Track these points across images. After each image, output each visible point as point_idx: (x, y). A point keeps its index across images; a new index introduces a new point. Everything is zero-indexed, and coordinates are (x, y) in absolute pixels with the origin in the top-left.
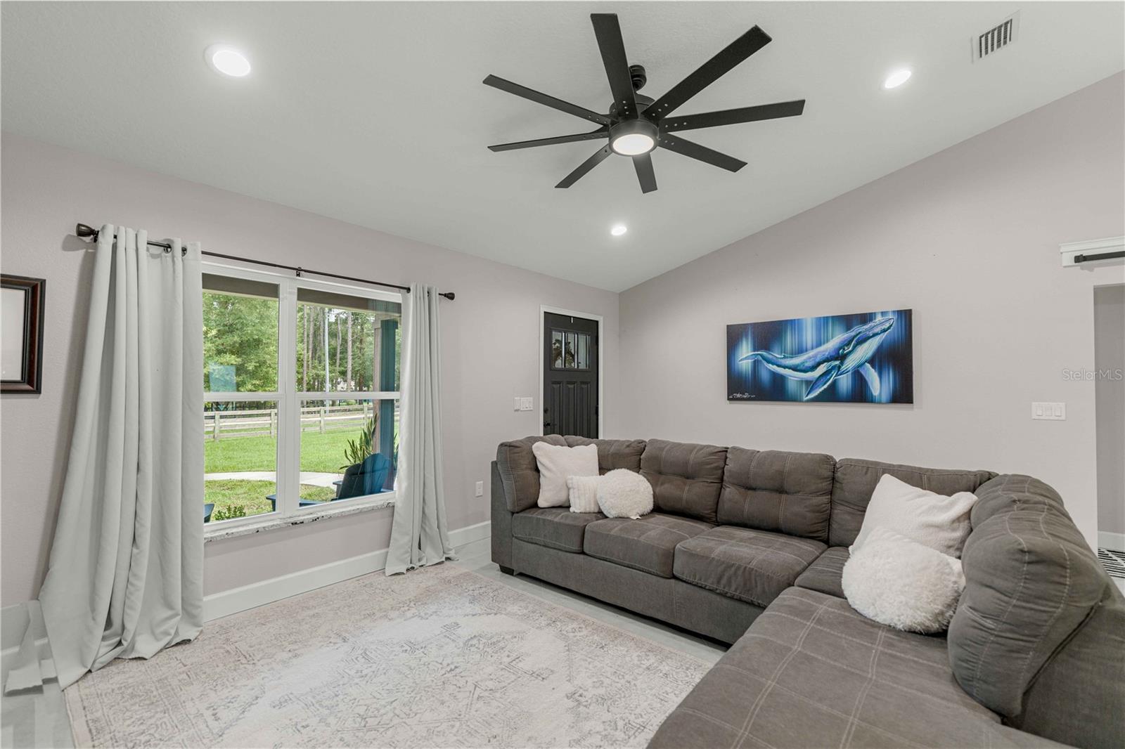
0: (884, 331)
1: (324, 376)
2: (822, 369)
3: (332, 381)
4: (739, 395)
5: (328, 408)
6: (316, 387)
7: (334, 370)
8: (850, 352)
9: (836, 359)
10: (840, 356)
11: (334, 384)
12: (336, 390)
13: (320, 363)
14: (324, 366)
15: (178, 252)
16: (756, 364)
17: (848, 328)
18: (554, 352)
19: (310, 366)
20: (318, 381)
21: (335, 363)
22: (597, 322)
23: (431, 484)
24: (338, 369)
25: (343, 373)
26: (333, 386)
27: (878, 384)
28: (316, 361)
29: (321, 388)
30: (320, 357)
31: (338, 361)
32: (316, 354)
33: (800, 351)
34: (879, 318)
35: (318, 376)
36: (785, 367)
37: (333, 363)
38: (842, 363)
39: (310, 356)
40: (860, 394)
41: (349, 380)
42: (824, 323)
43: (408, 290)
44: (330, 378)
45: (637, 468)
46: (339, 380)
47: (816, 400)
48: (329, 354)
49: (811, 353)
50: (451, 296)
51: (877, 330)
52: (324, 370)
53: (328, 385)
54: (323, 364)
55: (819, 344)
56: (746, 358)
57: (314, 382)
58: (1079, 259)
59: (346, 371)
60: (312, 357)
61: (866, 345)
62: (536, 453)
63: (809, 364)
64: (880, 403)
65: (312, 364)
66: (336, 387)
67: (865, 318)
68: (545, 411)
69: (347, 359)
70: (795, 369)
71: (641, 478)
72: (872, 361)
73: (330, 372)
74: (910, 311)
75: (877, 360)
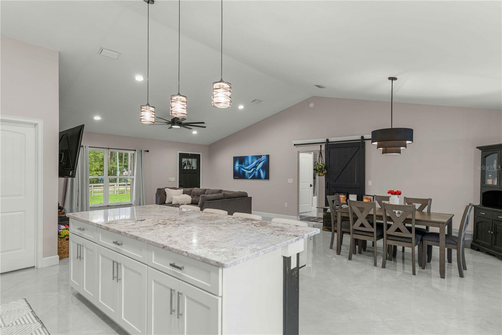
0: (264, 160)
1: (116, 168)
2: (252, 170)
3: (121, 170)
4: (236, 177)
5: (118, 183)
6: (112, 173)
7: (122, 165)
8: (258, 165)
9: (255, 168)
10: (255, 167)
11: (122, 172)
12: (123, 175)
13: (114, 161)
14: (116, 163)
15: (84, 147)
16: (239, 168)
17: (257, 159)
18: (183, 164)
19: (109, 163)
20: (113, 171)
21: (122, 161)
22: (200, 155)
23: (142, 200)
24: (123, 164)
25: (126, 167)
26: (121, 173)
27: (263, 175)
28: (113, 160)
29: (115, 174)
30: (114, 158)
31: (123, 160)
32: (112, 156)
33: (248, 165)
34: (263, 157)
35: (113, 167)
36: (245, 169)
37: (121, 161)
38: (256, 168)
39: (109, 158)
40: (259, 177)
41: (129, 170)
42: (253, 157)
43: (136, 150)
44: (119, 169)
45: (190, 195)
46: (124, 170)
47: (251, 179)
48: (119, 157)
49: (250, 166)
50: (148, 151)
51: (262, 160)
52: (117, 165)
53: (118, 173)
54: (115, 162)
55: (252, 163)
56: (237, 167)
57: (111, 171)
58: (295, 145)
59: (128, 165)
60: (110, 158)
61: (260, 164)
62: (166, 191)
63: (250, 169)
64: (263, 179)
65: (110, 162)
66: (123, 173)
67: (260, 156)
68: (180, 182)
69: (128, 159)
70: (247, 170)
71: (190, 197)
72: (261, 168)
73: (119, 166)
74: (269, 155)
75: (262, 168)
